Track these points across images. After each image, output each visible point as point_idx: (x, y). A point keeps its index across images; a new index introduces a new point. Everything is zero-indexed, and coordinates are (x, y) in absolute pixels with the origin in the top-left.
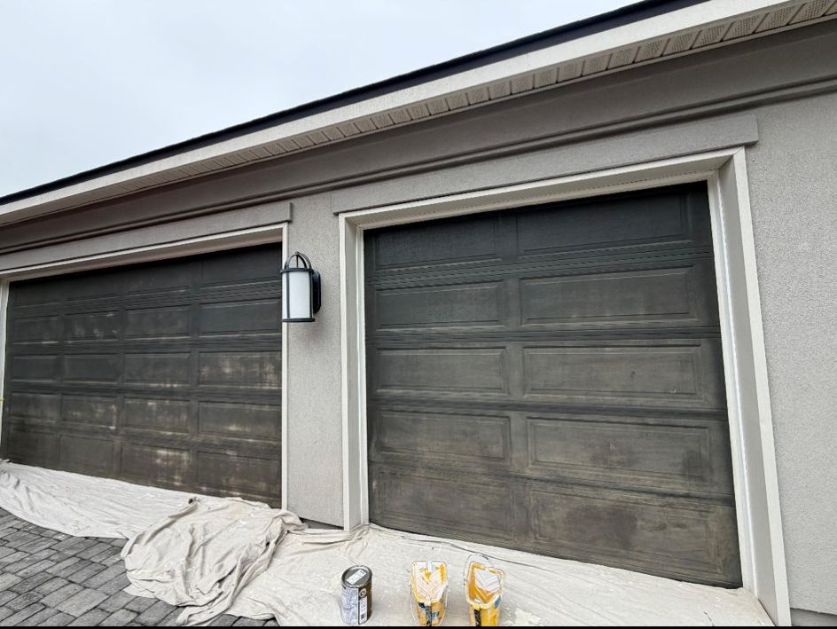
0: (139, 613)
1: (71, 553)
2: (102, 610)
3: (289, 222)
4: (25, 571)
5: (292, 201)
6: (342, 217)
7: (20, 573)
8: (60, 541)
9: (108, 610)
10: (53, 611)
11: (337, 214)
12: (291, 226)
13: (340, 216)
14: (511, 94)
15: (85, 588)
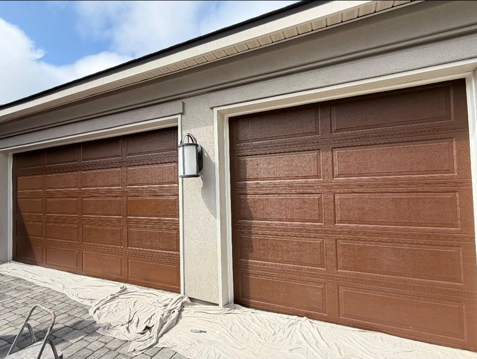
0: (106, 343)
1: (63, 311)
2: (86, 340)
3: (182, 114)
4: (40, 319)
5: (184, 100)
6: (215, 110)
7: (38, 320)
8: (56, 305)
9: (89, 341)
10: (60, 340)
11: (212, 108)
12: (183, 117)
13: (214, 109)
14: (327, 26)
15: (74, 329)
